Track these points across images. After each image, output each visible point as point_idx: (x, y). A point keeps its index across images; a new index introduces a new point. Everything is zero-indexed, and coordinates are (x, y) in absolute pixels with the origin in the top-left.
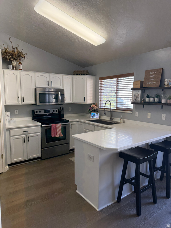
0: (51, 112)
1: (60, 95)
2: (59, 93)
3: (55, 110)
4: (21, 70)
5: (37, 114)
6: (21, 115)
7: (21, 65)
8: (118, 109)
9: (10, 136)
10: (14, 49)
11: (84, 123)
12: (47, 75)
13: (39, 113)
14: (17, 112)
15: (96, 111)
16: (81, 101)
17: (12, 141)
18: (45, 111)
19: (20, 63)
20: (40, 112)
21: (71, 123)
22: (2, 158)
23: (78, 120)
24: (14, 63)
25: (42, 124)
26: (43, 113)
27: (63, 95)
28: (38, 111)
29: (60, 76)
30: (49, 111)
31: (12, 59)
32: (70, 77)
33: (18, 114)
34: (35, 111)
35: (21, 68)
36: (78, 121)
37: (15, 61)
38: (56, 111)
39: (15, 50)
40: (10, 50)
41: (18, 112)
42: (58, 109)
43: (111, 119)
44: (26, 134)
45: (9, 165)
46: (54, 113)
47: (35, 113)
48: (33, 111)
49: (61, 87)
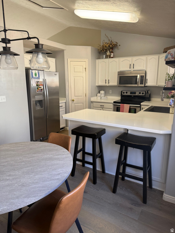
0: (137, 94)
1: (138, 77)
2: (138, 75)
3: (142, 92)
4: (112, 57)
5: (124, 94)
9: (93, 107)
13: (125, 94)
18: (131, 93)
19: (112, 52)
20: (126, 93)
24: (108, 53)
26: (129, 94)
27: (142, 77)
28: (125, 92)
30: (135, 93)
33: (111, 93)
34: (123, 92)
37: (108, 51)
41: (111, 91)
46: (139, 95)
47: (123, 94)
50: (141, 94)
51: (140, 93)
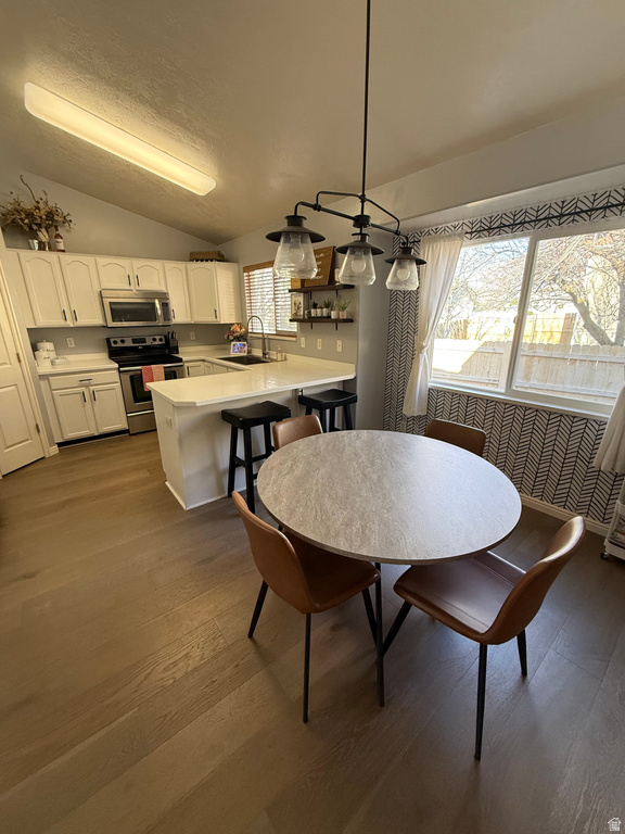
0: (149, 342)
1: (158, 306)
2: (157, 302)
3: (158, 337)
4: (64, 251)
5: (116, 346)
6: (81, 347)
7: (60, 240)
8: (279, 334)
9: (52, 390)
10: (38, 202)
11: (213, 363)
12: (124, 262)
13: (120, 345)
14: (71, 342)
15: (241, 338)
16: (208, 319)
17: (59, 400)
18: (134, 341)
19: (58, 236)
20: (123, 341)
21: (186, 365)
22: (38, 431)
23: (202, 358)
24: (44, 236)
25: (120, 366)
26: (129, 343)
27: (165, 306)
28: (118, 340)
29: (158, 264)
30: (143, 341)
31: (35, 227)
32: (181, 265)
33: (73, 345)
34: (112, 340)
35: (61, 247)
36: (203, 361)
37: (43, 230)
38: (161, 340)
39: (41, 205)
40: (28, 205)
41: (73, 342)
42: (165, 337)
43: (264, 354)
44: (87, 386)
45: (60, 445)
46: (154, 343)
47: (113, 345)
48: (108, 340)
49: (162, 288)
50: (158, 342)
51: (154, 340)
